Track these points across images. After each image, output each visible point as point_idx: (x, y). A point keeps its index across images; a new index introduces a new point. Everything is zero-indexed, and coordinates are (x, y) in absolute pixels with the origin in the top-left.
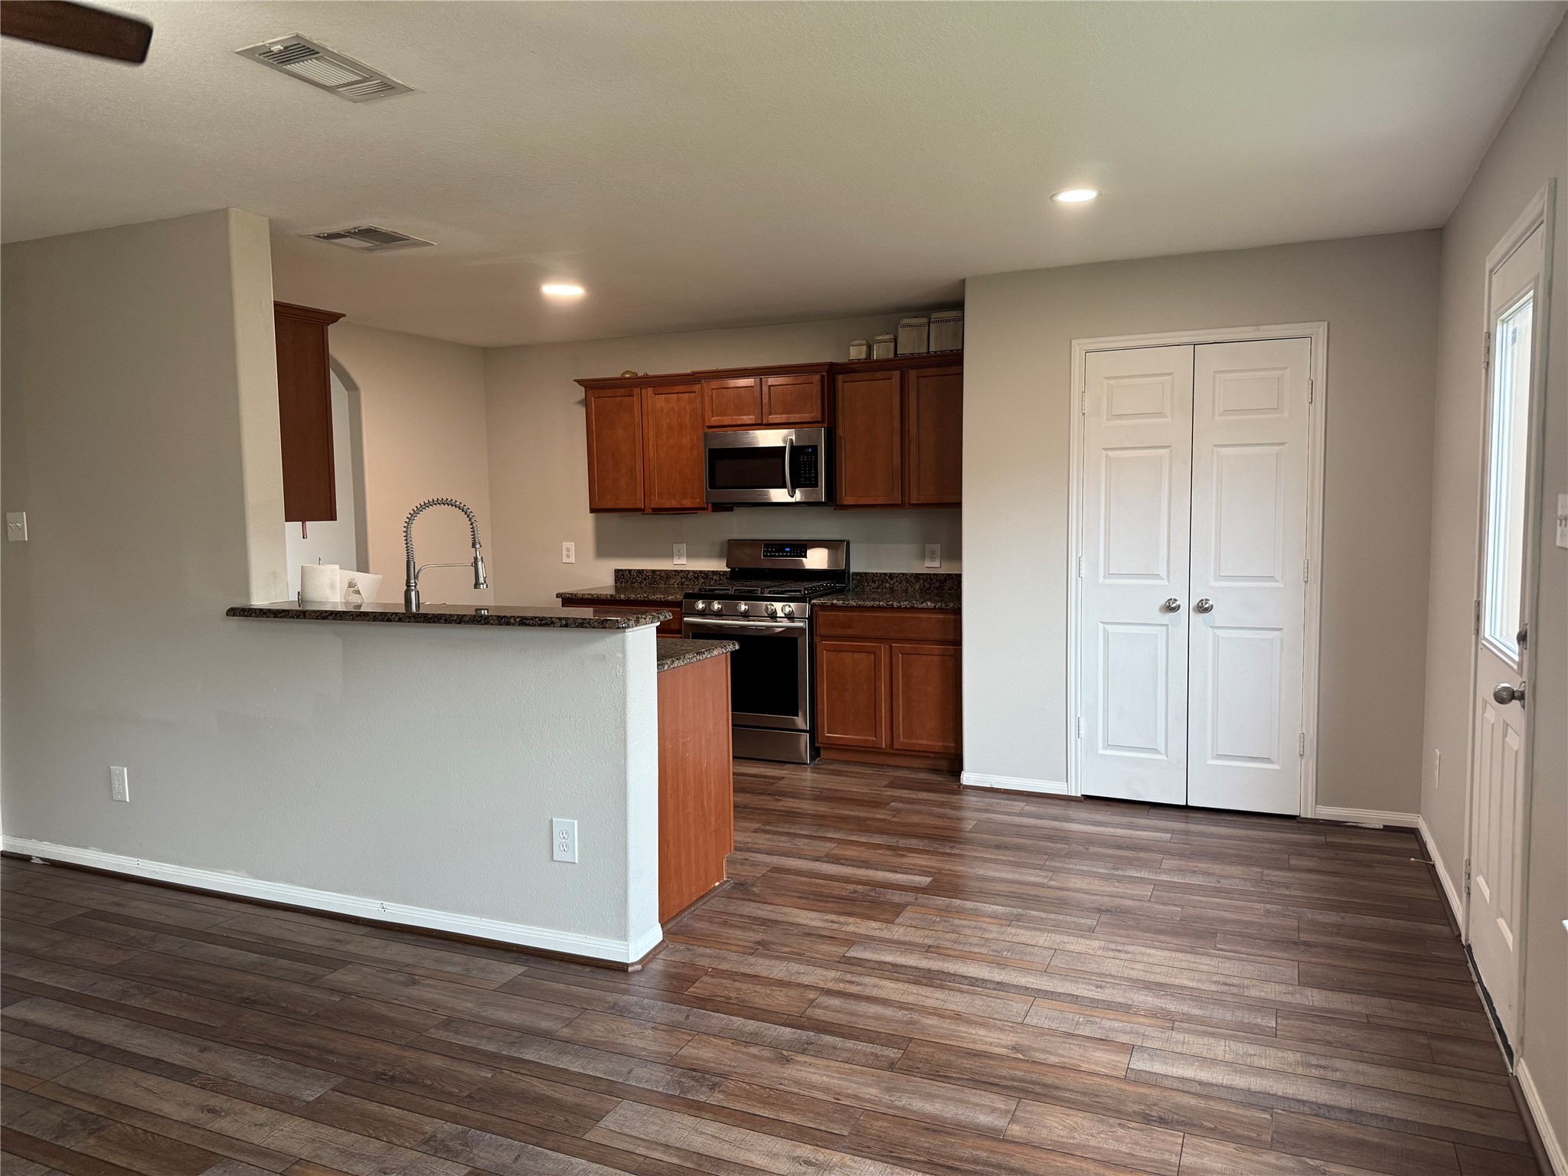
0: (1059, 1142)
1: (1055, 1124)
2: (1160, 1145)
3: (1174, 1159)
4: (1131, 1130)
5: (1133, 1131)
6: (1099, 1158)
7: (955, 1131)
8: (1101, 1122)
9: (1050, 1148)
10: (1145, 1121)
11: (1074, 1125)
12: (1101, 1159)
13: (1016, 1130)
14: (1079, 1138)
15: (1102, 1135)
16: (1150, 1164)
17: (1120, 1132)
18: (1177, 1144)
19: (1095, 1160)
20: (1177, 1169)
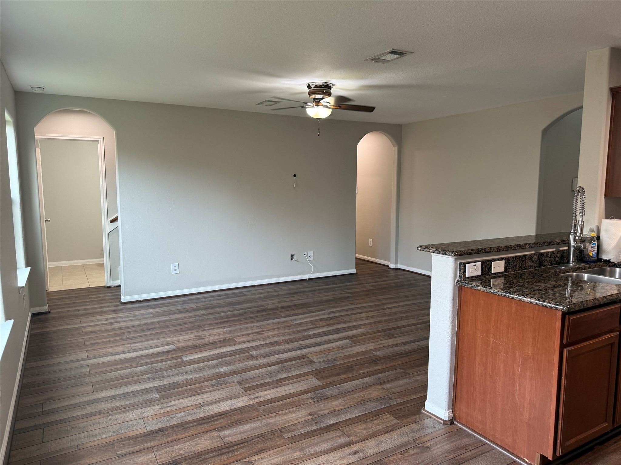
0: (199, 438)
1: (205, 442)
2: (164, 455)
3: (157, 453)
4: (178, 455)
5: (177, 455)
6: (182, 440)
7: (232, 424)
8: (191, 452)
9: (199, 434)
10: (176, 461)
11: (198, 446)
12: (180, 440)
13: (215, 434)
14: (193, 442)
15: (186, 447)
16: (163, 447)
17: (182, 452)
18: (159, 459)
19: (182, 438)
20: (154, 450)
